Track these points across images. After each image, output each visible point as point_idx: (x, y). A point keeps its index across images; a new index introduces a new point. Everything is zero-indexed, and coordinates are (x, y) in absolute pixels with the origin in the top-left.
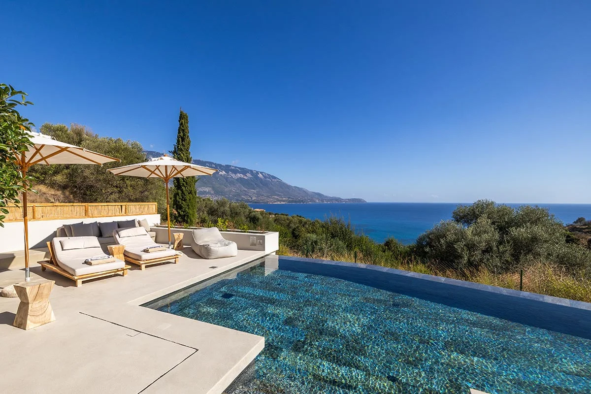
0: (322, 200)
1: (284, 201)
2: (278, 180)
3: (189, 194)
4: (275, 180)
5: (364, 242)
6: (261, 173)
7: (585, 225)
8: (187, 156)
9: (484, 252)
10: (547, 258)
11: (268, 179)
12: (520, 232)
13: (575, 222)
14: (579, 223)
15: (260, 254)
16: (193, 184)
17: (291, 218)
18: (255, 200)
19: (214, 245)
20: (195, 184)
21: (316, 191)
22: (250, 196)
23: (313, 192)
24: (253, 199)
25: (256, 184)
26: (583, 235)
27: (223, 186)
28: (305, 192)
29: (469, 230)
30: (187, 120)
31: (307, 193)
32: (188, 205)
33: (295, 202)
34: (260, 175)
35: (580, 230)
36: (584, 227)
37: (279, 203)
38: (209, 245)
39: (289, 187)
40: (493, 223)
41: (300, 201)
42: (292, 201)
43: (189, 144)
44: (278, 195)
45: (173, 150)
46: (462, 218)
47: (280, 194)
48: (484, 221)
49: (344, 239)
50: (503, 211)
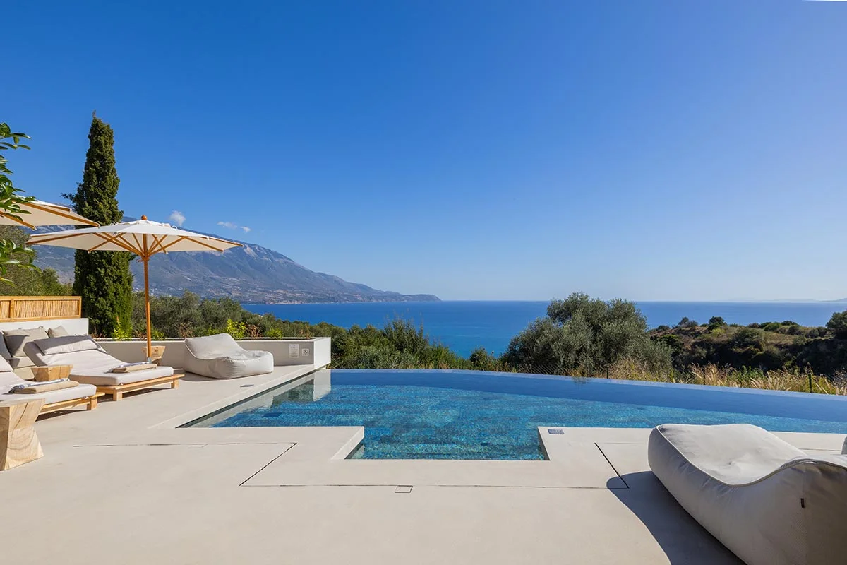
0: (368, 297)
1: (297, 299)
2: (286, 260)
3: (114, 282)
4: (281, 260)
5: (443, 355)
6: (250, 246)
7: (689, 326)
8: (111, 208)
9: (578, 353)
10: (633, 356)
11: (265, 258)
12: (611, 328)
13: (680, 323)
14: (683, 325)
15: (308, 368)
16: (125, 262)
17: (318, 327)
18: (238, 297)
19: (236, 357)
20: (128, 264)
21: (359, 282)
22: (226, 290)
23: (353, 284)
24: (234, 294)
25: (239, 267)
26: (687, 338)
27: (161, 269)
28: (339, 283)
29: (565, 327)
30: (111, 137)
31: (342, 285)
32: (112, 305)
33: (319, 300)
34: (249, 250)
35: (686, 333)
36: (688, 329)
37: (289, 303)
38: (228, 358)
39: (307, 273)
40: (587, 320)
41: (329, 299)
42: (314, 299)
43: (115, 183)
44: (286, 288)
45: (75, 192)
46: (558, 314)
47: (291, 286)
48: (579, 317)
49: (413, 351)
50: (597, 306)
